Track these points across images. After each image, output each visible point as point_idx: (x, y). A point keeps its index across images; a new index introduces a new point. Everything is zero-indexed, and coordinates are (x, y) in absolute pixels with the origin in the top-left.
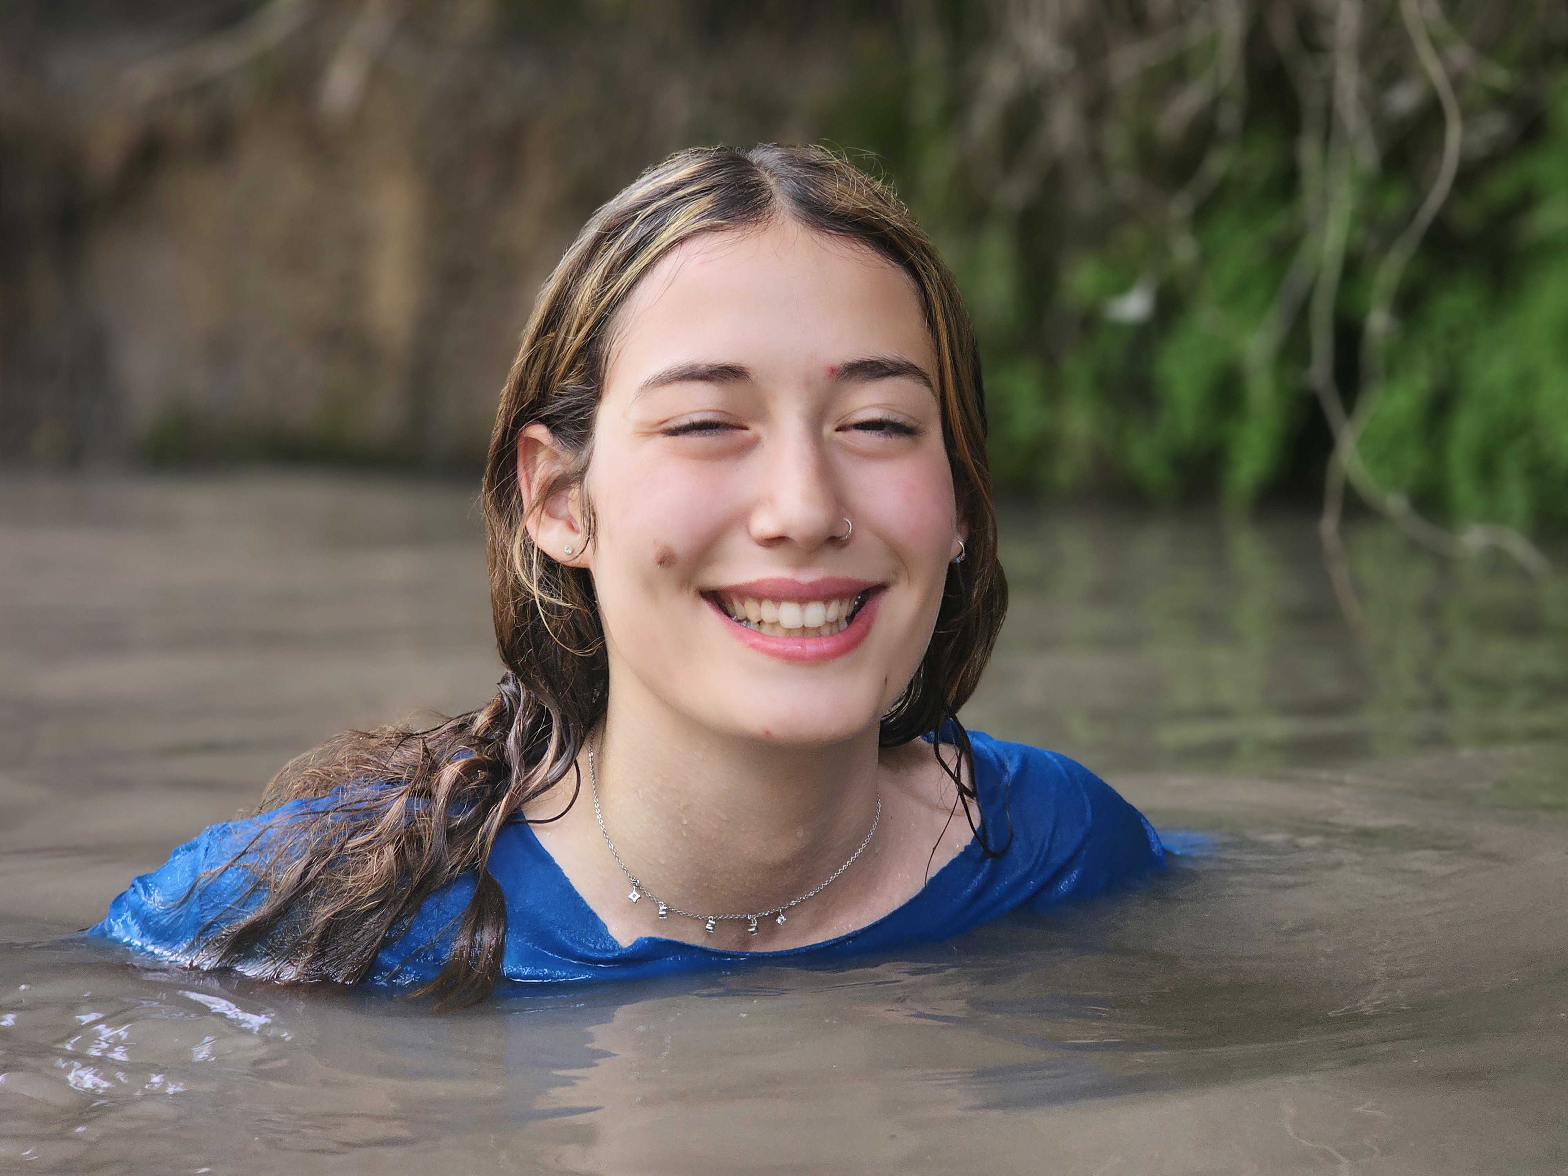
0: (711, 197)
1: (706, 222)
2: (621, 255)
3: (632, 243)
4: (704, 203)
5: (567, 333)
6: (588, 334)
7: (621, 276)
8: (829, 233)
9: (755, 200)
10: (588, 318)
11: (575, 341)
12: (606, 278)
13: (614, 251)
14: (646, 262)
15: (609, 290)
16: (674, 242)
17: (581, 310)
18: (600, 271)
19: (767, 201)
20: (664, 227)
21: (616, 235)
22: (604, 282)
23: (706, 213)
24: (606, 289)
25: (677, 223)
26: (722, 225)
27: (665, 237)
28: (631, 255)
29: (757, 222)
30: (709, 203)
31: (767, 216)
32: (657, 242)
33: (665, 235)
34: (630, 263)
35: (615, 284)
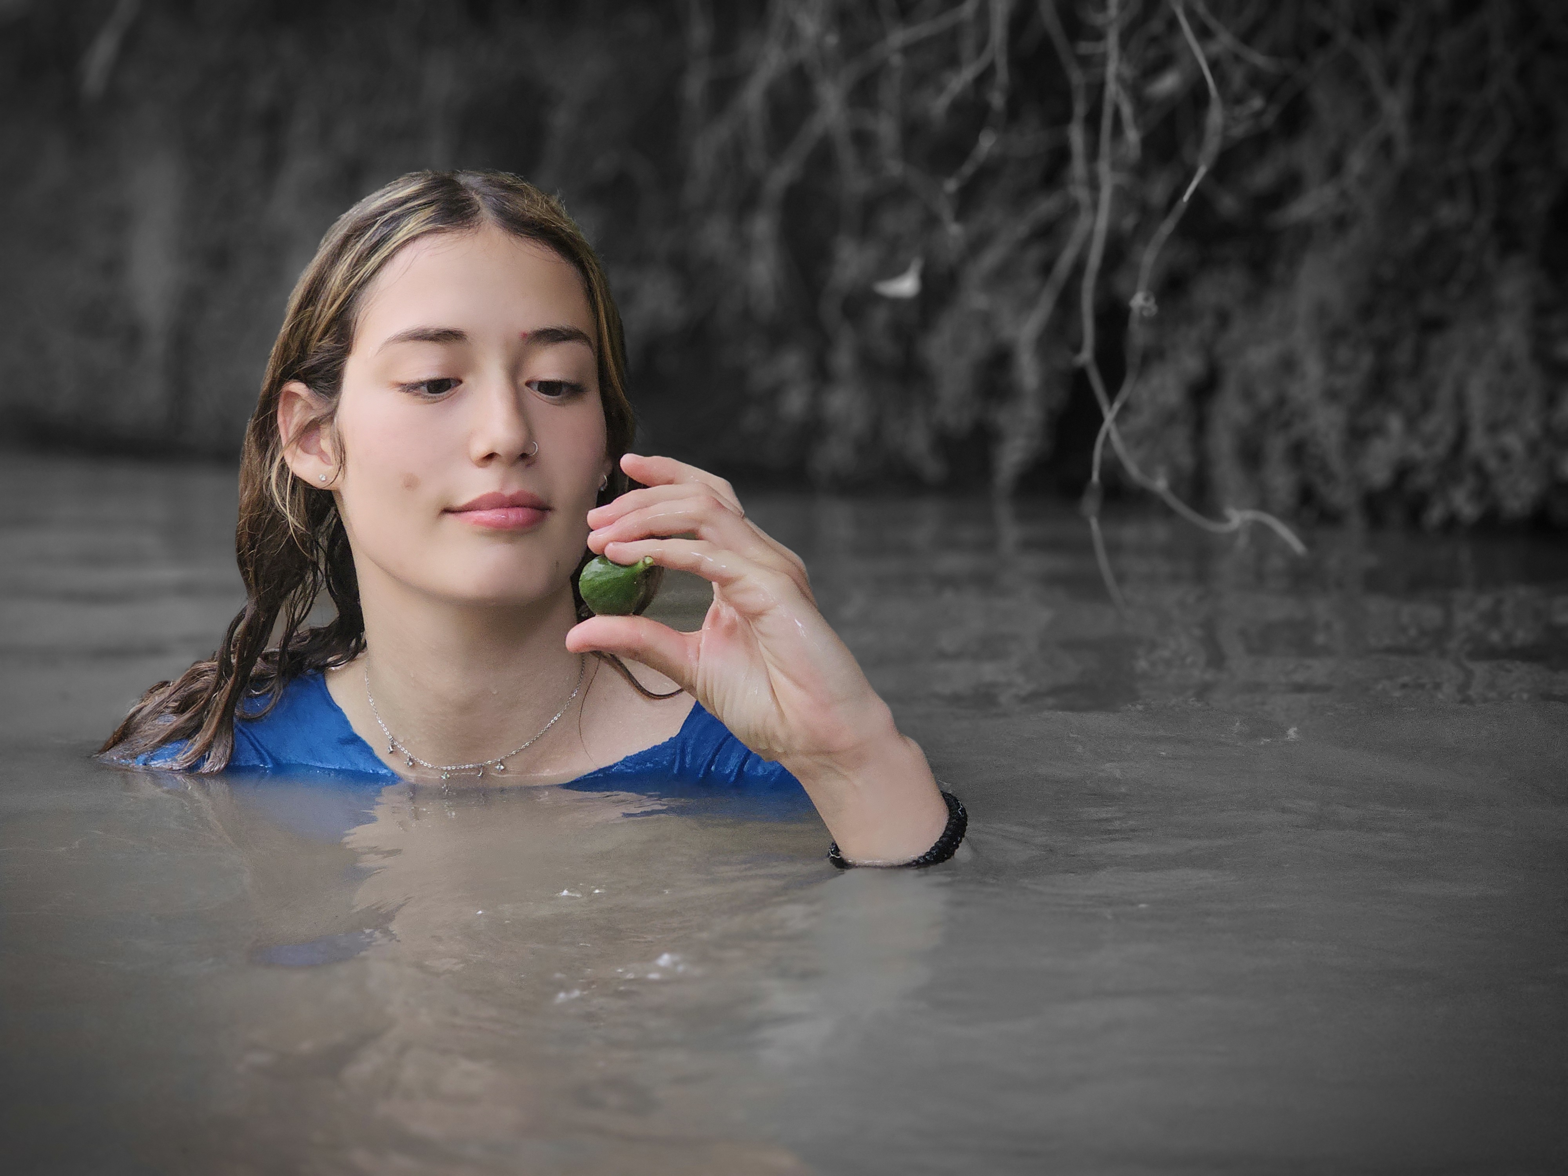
0: (433, 208)
1: (430, 226)
2: (365, 250)
3: (374, 240)
4: (428, 212)
5: (323, 306)
6: (340, 306)
7: (366, 264)
8: (521, 236)
9: (466, 211)
10: (340, 294)
11: (329, 313)
12: (355, 265)
13: (359, 247)
14: (386, 254)
15: (357, 274)
16: (408, 240)
17: (335, 288)
18: (349, 260)
19: (475, 213)
20: (398, 229)
21: (362, 234)
22: (353, 268)
23: (430, 220)
24: (354, 274)
25: (410, 226)
26: (443, 228)
27: (400, 236)
28: (374, 248)
29: (469, 228)
30: (432, 212)
31: (476, 223)
32: (394, 239)
33: (400, 235)
34: (373, 255)
35: (362, 269)
